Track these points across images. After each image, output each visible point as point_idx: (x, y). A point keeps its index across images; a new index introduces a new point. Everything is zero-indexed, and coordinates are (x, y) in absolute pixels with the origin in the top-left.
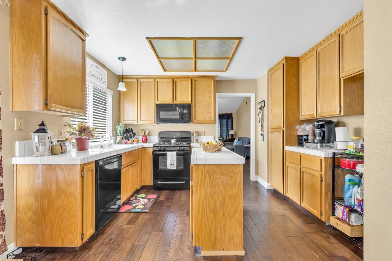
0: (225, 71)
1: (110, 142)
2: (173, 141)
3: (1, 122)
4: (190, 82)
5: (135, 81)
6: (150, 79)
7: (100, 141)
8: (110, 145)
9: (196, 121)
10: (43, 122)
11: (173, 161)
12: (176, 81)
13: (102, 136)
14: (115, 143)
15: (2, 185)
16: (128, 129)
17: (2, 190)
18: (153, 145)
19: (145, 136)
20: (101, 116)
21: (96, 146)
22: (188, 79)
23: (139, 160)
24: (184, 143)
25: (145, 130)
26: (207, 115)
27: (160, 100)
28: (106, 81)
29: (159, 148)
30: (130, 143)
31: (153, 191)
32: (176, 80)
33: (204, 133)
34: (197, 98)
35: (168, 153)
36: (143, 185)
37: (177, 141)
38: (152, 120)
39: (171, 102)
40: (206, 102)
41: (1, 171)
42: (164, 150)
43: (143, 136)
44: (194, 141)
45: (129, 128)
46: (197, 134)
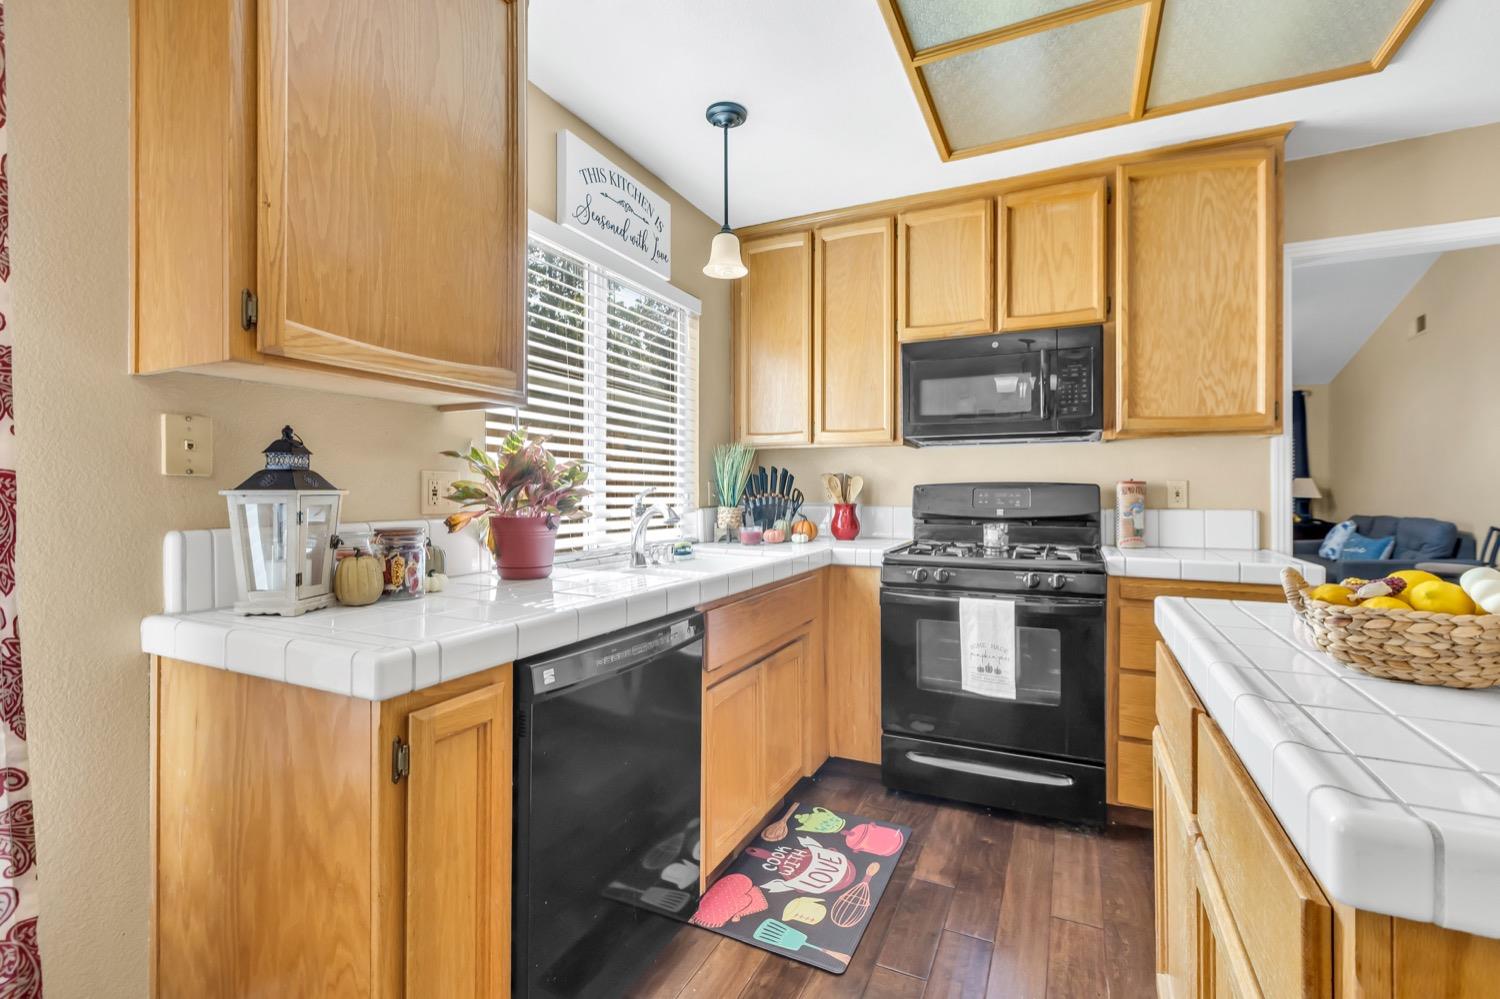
0: (1381, 68)
1: (689, 533)
2: (993, 535)
3: (12, 428)
4: (1096, 195)
5: (801, 243)
6: (870, 223)
7: (628, 530)
8: (684, 547)
9: (1136, 424)
10: (287, 431)
11: (999, 653)
12: (1010, 210)
13: (639, 504)
14: (711, 538)
15: (20, 780)
16: (769, 472)
17: (21, 810)
18: (884, 555)
19: (847, 505)
20: (645, 415)
21: (617, 554)
22: (1085, 185)
23: (814, 632)
24: (1063, 550)
25: (848, 477)
26: (1219, 382)
27: (923, 323)
28: (665, 247)
29: (915, 573)
30: (774, 542)
31: (882, 798)
32: (1012, 200)
33: (1183, 494)
34: (1144, 284)
35: (970, 608)
36: (832, 756)
37: (1015, 537)
38: (883, 429)
39: (984, 327)
40: (1208, 303)
41: (16, 703)
42: (945, 587)
43: (838, 507)
44: (1120, 539)
45: (774, 471)
46: (1141, 497)
